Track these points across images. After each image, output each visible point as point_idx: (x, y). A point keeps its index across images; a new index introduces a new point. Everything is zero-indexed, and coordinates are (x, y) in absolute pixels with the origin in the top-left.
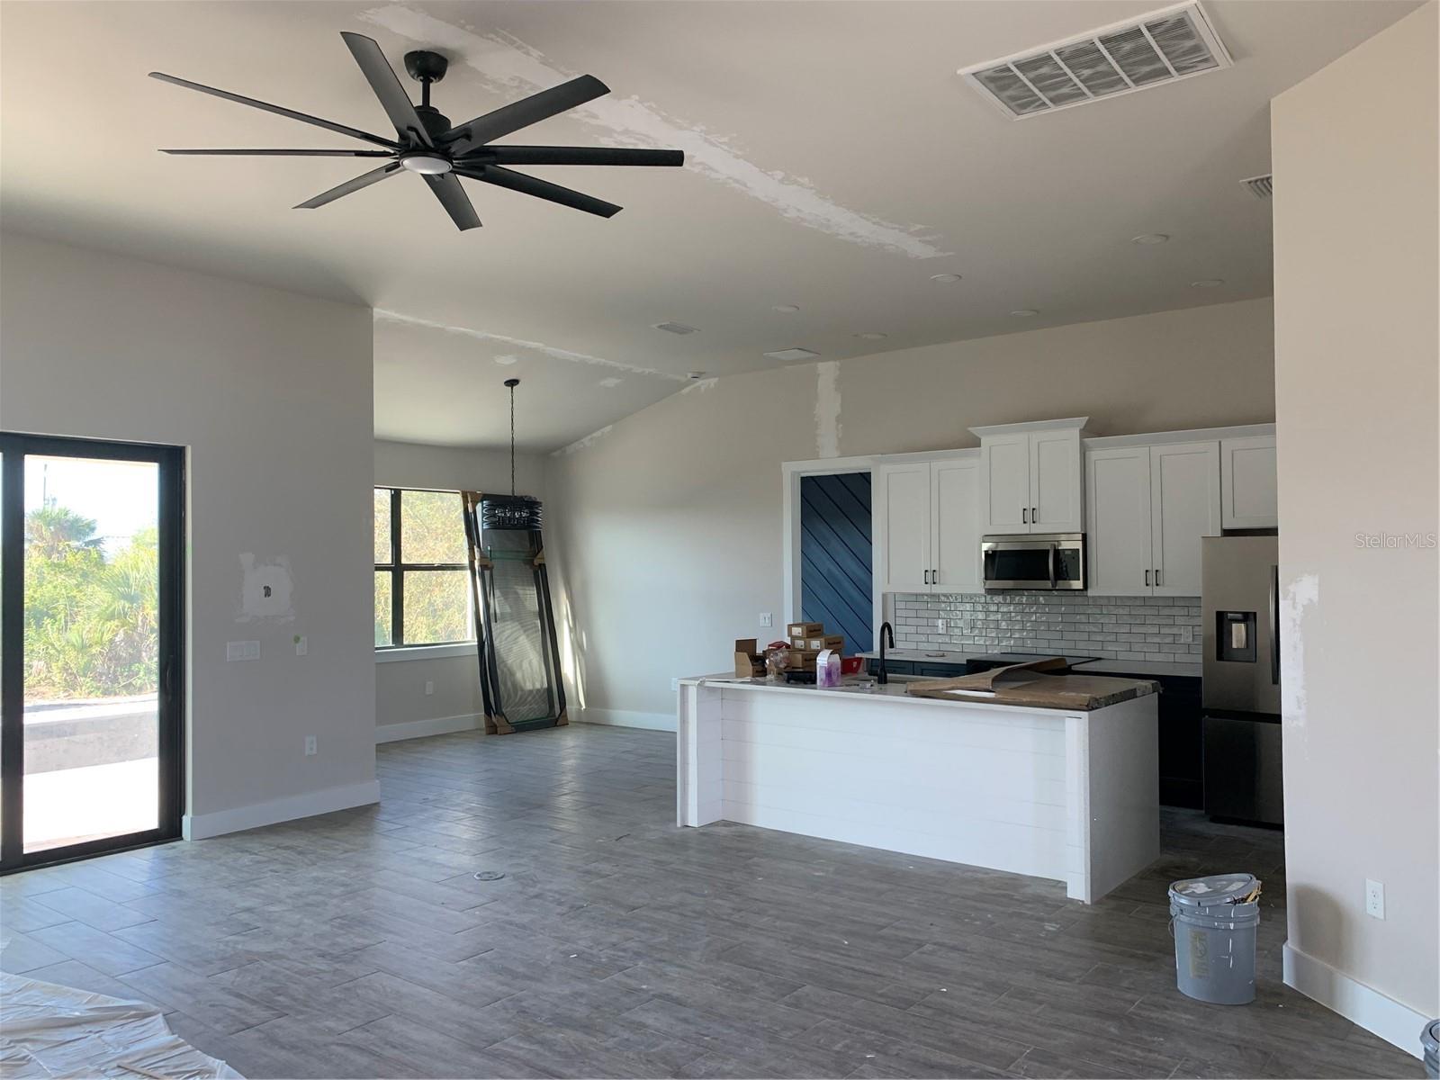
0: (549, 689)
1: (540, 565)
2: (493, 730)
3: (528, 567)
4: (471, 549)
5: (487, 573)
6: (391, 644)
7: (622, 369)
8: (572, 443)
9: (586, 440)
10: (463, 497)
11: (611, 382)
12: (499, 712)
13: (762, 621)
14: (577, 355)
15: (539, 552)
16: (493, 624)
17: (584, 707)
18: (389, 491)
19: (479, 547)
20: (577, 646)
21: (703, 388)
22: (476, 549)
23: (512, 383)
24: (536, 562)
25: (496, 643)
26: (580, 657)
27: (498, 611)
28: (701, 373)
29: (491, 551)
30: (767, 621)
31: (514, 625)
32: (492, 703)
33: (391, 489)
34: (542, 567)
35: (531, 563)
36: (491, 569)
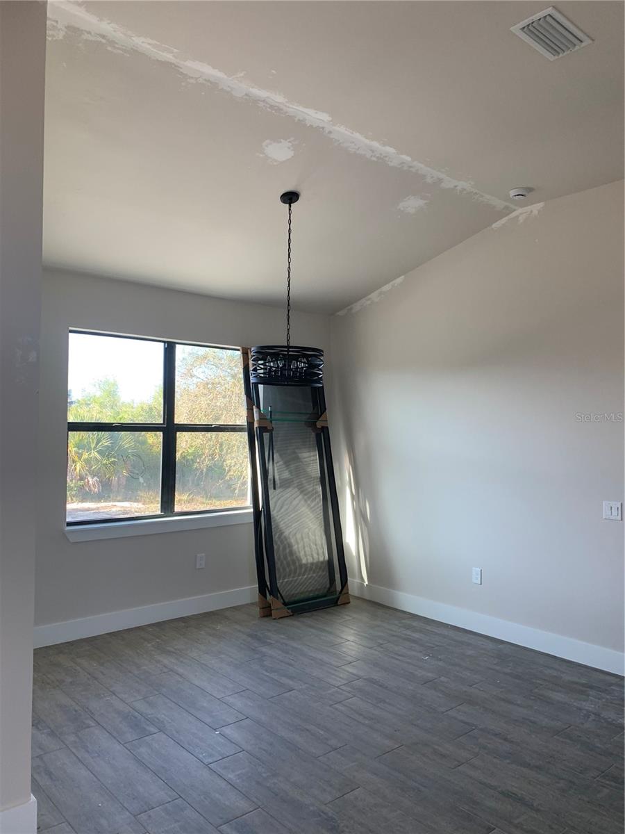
0: (330, 562)
1: (323, 427)
2: (267, 612)
3: (310, 430)
4: (250, 410)
5: (266, 436)
6: (159, 512)
7: (429, 180)
8: (360, 299)
9: (374, 296)
10: (243, 353)
11: (412, 204)
12: (275, 591)
13: (606, 513)
14: (375, 144)
15: (321, 415)
16: (271, 491)
17: (367, 583)
18: (163, 344)
19: (258, 407)
20: (360, 516)
21: (521, 219)
22: (255, 410)
23: (290, 198)
24: (319, 424)
25: (274, 513)
26: (363, 526)
27: (277, 477)
28: (530, 190)
29: (271, 412)
30: (615, 512)
31: (294, 491)
32: (267, 582)
33: (164, 342)
34: (325, 430)
35: (312, 425)
36: (271, 431)
